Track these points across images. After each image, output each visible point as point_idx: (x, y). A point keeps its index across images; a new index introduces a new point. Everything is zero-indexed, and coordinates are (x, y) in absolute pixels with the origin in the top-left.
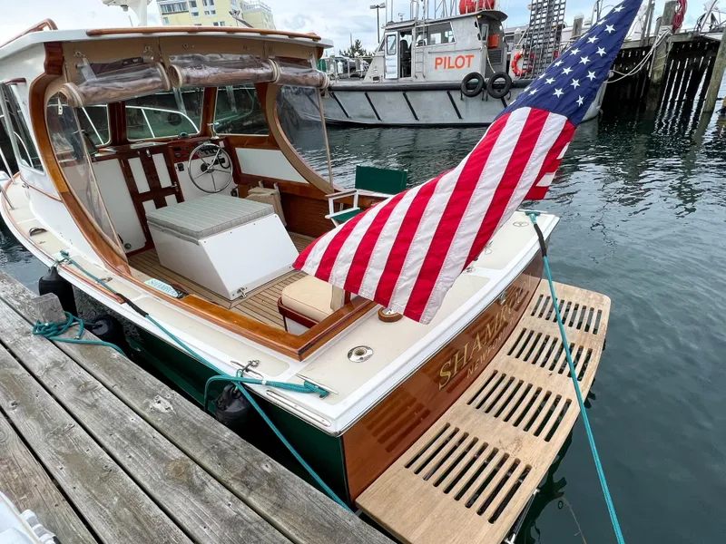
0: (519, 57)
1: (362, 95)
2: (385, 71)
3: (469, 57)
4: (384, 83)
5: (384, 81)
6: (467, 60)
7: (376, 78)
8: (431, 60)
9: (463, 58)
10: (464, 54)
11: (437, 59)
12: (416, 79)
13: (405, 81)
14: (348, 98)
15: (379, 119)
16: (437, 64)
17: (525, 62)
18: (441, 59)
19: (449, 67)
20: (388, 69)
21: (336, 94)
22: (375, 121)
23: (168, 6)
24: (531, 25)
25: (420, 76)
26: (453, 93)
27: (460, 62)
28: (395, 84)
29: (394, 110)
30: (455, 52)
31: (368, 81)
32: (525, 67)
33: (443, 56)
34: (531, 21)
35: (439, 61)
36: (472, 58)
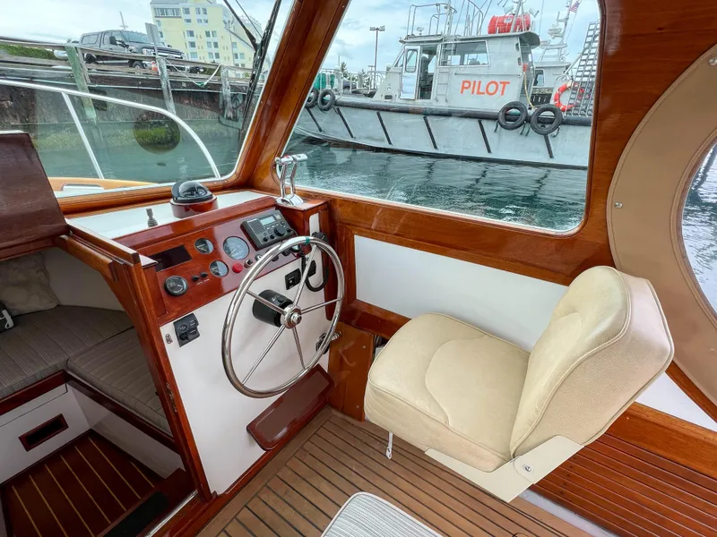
0: (565, 89)
1: (374, 114)
2: (401, 90)
3: (504, 84)
4: (397, 102)
5: (398, 100)
6: (501, 86)
7: (388, 97)
8: (457, 82)
9: (495, 83)
10: (498, 80)
11: (464, 82)
12: (436, 101)
13: (422, 104)
14: (354, 116)
15: (390, 143)
16: (463, 88)
17: (573, 96)
18: (469, 82)
19: (478, 93)
20: (405, 88)
21: (341, 109)
22: (385, 145)
23: (162, 10)
24: (583, 54)
25: (442, 100)
26: (484, 123)
27: (492, 88)
28: (410, 105)
29: (409, 135)
30: (488, 76)
31: (378, 100)
32: (572, 101)
33: (472, 80)
34: (585, 49)
35: (466, 85)
36: (507, 85)
